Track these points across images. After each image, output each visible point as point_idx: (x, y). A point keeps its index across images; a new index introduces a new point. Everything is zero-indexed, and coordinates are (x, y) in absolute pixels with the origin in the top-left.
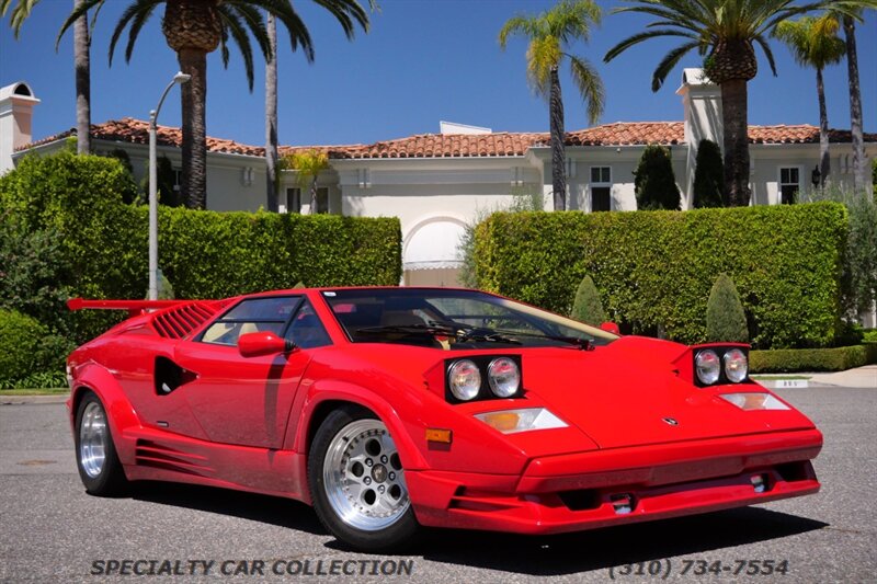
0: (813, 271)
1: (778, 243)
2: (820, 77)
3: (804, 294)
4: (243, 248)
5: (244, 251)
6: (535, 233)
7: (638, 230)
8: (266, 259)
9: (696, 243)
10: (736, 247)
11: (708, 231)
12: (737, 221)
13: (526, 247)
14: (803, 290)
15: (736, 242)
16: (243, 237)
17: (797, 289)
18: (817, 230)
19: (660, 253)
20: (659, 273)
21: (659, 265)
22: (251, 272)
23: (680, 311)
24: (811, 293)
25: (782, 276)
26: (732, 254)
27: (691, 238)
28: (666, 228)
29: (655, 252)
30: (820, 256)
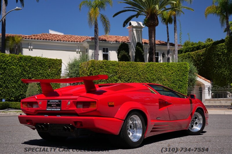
0: (181, 81)
1: (172, 73)
2: (167, 27)
3: (179, 88)
4: (14, 66)
5: (15, 67)
6: (104, 67)
7: (132, 67)
8: (21, 70)
9: (149, 72)
10: (160, 74)
11: (153, 69)
12: (161, 66)
13: (101, 71)
14: (178, 87)
15: (160, 72)
16: (15, 63)
17: (177, 86)
18: (183, 70)
19: (139, 75)
20: (138, 80)
21: (138, 77)
22: (17, 74)
24: (181, 88)
25: (173, 83)
26: (159, 76)
27: (148, 70)
28: (140, 67)
29: (137, 74)
30: (184, 77)
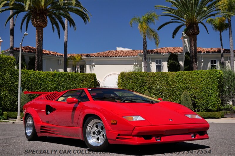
0: (211, 89)
1: (201, 81)
3: (209, 96)
4: (50, 81)
5: (50, 82)
6: (133, 78)
7: (162, 77)
8: (56, 85)
9: (179, 81)
10: (190, 82)
11: (182, 78)
12: (190, 75)
13: (130, 82)
14: (209, 95)
15: (190, 81)
16: (50, 79)
17: (207, 94)
18: (212, 77)
19: (169, 84)
20: (168, 90)
21: (168, 87)
22: (52, 88)
23: (174, 101)
24: (211, 96)
25: (203, 91)
26: (189, 84)
27: (177, 80)
28: (170, 77)
29: (167, 84)
30: (213, 85)
